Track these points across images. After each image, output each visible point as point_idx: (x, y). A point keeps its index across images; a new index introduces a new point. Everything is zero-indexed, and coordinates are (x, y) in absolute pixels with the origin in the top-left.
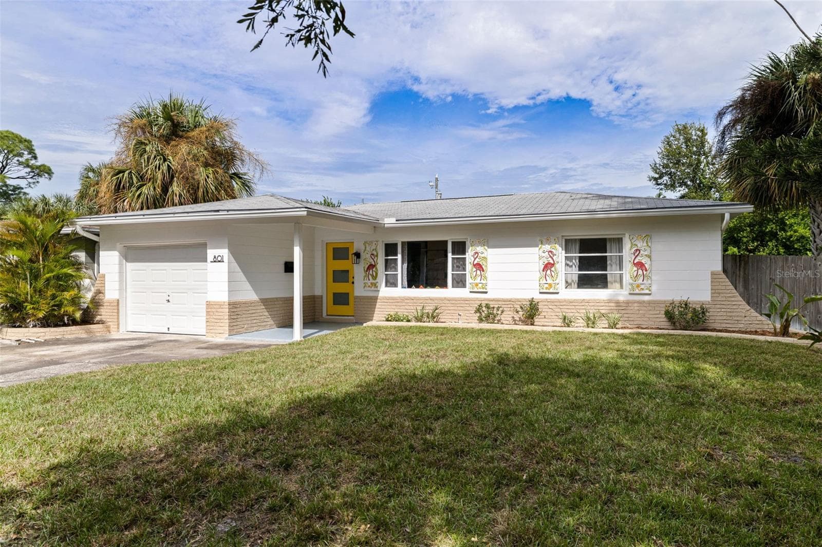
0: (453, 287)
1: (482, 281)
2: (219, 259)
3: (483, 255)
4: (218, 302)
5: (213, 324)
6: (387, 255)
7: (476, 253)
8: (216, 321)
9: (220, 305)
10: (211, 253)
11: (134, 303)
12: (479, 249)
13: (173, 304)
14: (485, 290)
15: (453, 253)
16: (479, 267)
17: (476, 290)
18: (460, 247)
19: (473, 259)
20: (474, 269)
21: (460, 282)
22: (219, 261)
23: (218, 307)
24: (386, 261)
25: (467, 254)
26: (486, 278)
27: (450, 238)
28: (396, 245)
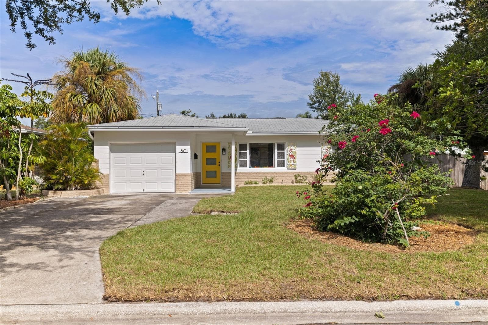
0: (278, 167)
1: (294, 164)
2: (185, 151)
3: (294, 151)
4: (184, 174)
5: (181, 186)
6: (240, 150)
7: (291, 150)
8: (182, 184)
9: (185, 175)
10: (178, 148)
11: (116, 176)
12: (293, 148)
13: (147, 176)
14: (295, 168)
15: (278, 150)
16: (292, 156)
17: (290, 168)
18: (281, 147)
19: (289, 153)
20: (290, 158)
21: (281, 164)
22: (185, 153)
23: (184, 176)
24: (240, 153)
25: (285, 150)
26: (296, 162)
27: (276, 142)
28: (246, 145)
